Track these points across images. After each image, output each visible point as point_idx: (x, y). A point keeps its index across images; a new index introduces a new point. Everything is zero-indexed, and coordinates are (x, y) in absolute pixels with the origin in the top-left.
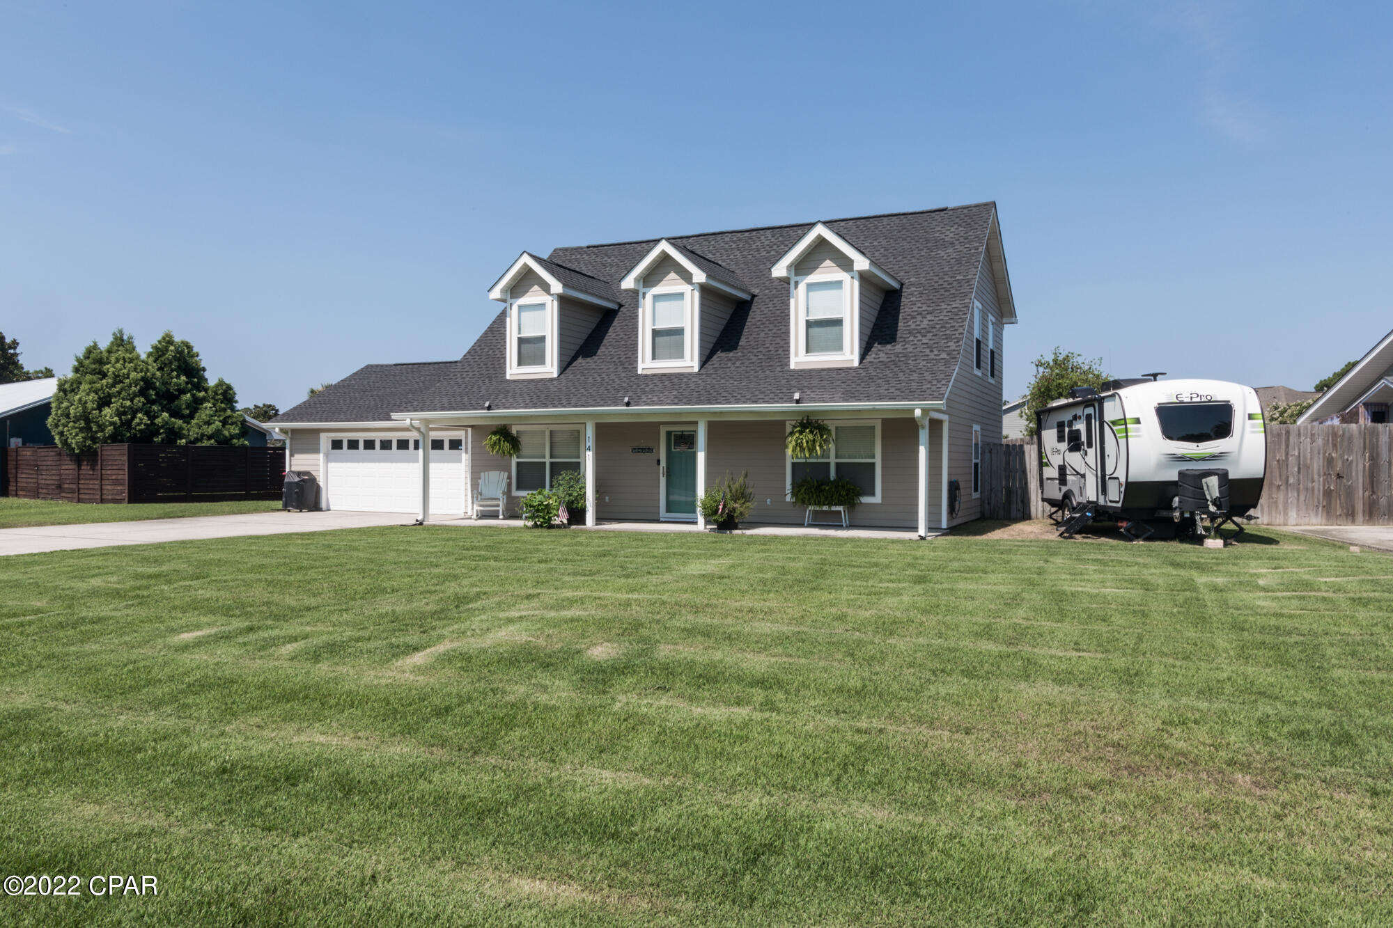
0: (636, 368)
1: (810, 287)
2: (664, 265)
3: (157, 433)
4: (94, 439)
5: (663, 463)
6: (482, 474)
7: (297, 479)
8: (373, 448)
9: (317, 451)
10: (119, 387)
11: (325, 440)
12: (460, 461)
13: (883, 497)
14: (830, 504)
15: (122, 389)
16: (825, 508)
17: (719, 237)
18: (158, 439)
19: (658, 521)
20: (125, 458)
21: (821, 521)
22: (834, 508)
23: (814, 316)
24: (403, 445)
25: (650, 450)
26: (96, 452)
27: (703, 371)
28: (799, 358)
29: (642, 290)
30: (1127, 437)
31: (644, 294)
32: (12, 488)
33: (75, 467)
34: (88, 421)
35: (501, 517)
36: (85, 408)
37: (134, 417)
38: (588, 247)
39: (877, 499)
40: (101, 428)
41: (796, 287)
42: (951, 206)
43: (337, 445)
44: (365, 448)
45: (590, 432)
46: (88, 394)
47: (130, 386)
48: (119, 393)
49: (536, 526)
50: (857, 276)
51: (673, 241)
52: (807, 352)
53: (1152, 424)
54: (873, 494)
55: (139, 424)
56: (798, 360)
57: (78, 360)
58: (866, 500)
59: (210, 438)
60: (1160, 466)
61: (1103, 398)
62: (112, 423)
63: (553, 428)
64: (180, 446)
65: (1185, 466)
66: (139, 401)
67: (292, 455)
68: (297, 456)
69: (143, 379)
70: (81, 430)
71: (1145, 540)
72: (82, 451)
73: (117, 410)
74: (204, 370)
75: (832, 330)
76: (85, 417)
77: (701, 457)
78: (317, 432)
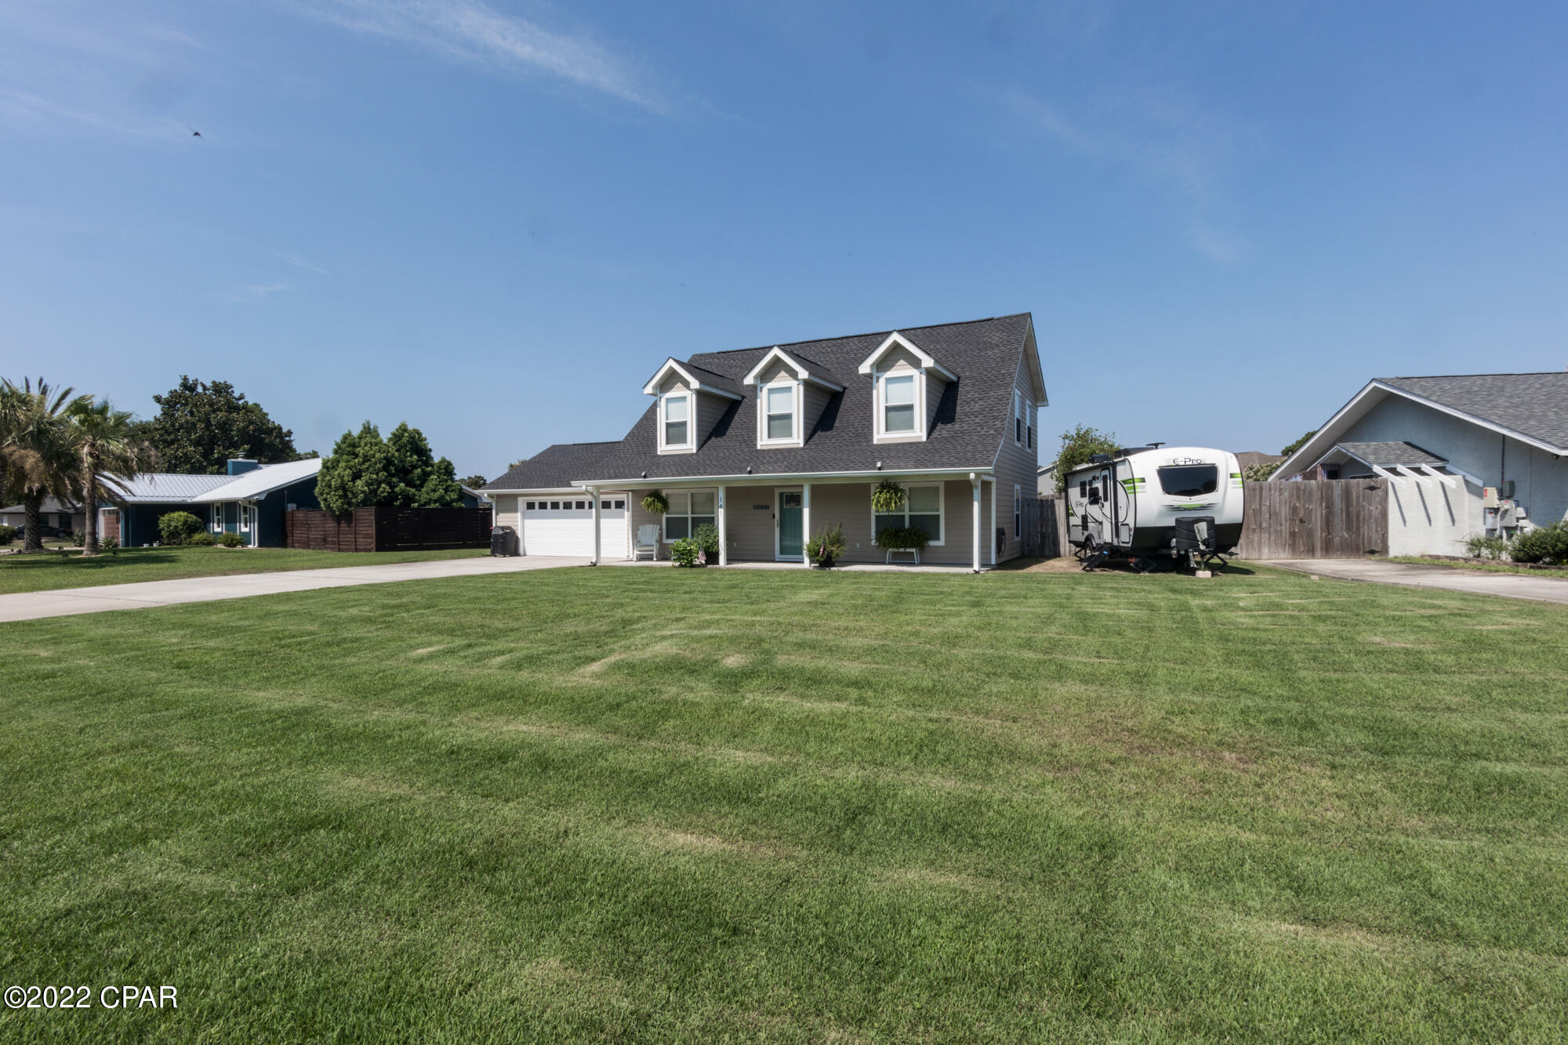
0: (755, 445)
1: (889, 381)
2: (776, 365)
3: (396, 499)
4: (350, 504)
5: (777, 517)
6: (640, 527)
7: (501, 532)
8: (558, 508)
9: (515, 510)
10: (367, 464)
11: (522, 503)
12: (623, 517)
13: (946, 541)
14: (905, 547)
15: (370, 466)
16: (902, 550)
17: (818, 344)
18: (398, 503)
19: (774, 561)
20: (373, 518)
21: (897, 560)
22: (908, 550)
23: (893, 403)
24: (580, 505)
25: (767, 507)
26: (351, 513)
27: (807, 447)
28: (881, 435)
29: (759, 385)
30: (1135, 492)
31: (761, 388)
32: (289, 541)
33: (336, 525)
34: (345, 490)
35: (655, 559)
36: (342, 481)
37: (379, 487)
38: (718, 353)
39: (941, 542)
40: (355, 495)
41: (878, 381)
42: (995, 316)
43: (531, 506)
44: (552, 508)
45: (721, 494)
46: (345, 470)
47: (376, 463)
48: (368, 469)
49: (681, 566)
50: (924, 371)
51: (782, 347)
52: (887, 430)
53: (1154, 483)
54: (938, 539)
55: (383, 492)
56: (879, 437)
57: (337, 444)
58: (932, 543)
59: (435, 502)
60: (1161, 515)
61: (1116, 463)
62: (363, 492)
63: (694, 491)
64: (414, 509)
65: (1181, 515)
66: (383, 475)
67: (497, 514)
68: (501, 515)
69: (385, 458)
70: (340, 497)
71: (1151, 571)
72: (341, 513)
73: (367, 482)
74: (430, 450)
75: (907, 413)
76: (343, 487)
77: (806, 512)
78: (515, 496)
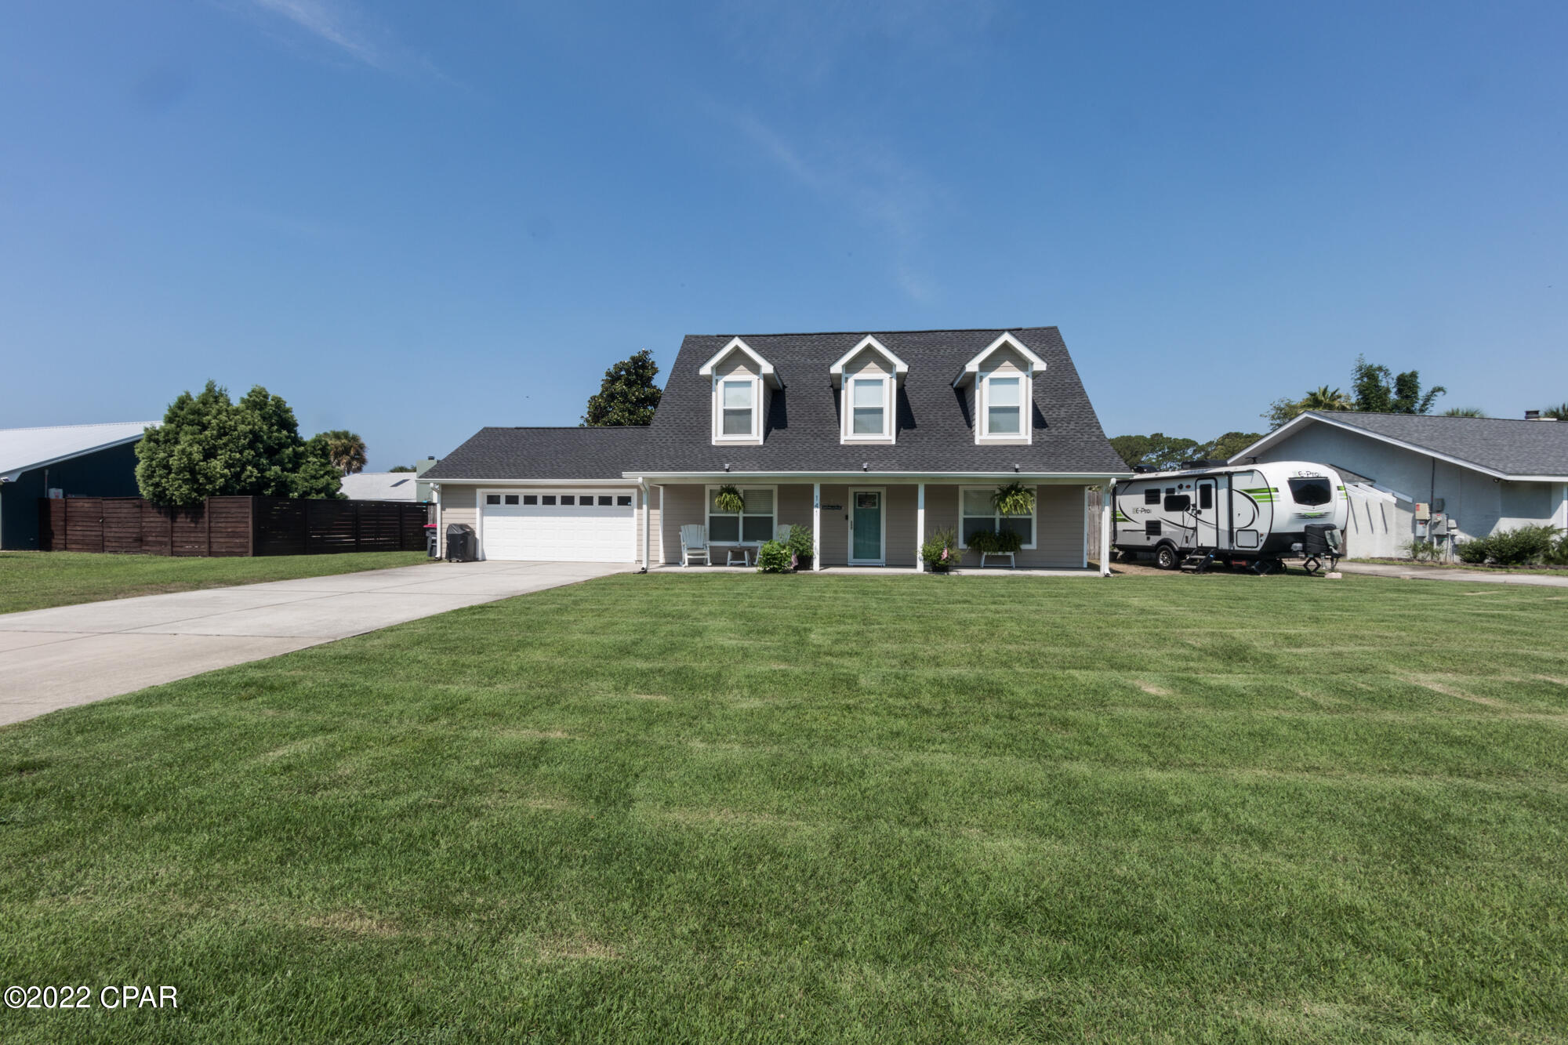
1: (993, 381)
3: (268, 486)
4: (200, 491)
5: (851, 518)
6: (682, 527)
7: (461, 532)
9: (474, 506)
10: (225, 439)
11: (481, 495)
12: (631, 515)
13: (1038, 545)
14: (1004, 551)
15: (230, 441)
16: (1000, 553)
18: (268, 492)
19: (846, 565)
20: (250, 510)
21: (991, 563)
22: (1008, 554)
25: (839, 507)
26: (201, 505)
30: (1272, 501)
32: (58, 539)
33: (169, 521)
34: (193, 472)
35: (710, 564)
36: (190, 459)
37: (243, 469)
38: (718, 336)
39: (1033, 546)
40: (210, 480)
41: (981, 380)
42: (1024, 326)
43: (493, 500)
44: (526, 503)
45: (817, 492)
46: (191, 445)
47: (239, 438)
48: (226, 445)
49: (765, 572)
53: (1286, 495)
54: (1030, 542)
55: (250, 477)
56: (983, 437)
57: (171, 410)
58: (1024, 547)
59: (318, 492)
60: (1291, 522)
61: (1233, 473)
62: (222, 476)
64: (293, 499)
65: (1309, 522)
66: (249, 454)
67: (443, 509)
68: (448, 510)
69: (251, 431)
70: (185, 481)
72: (186, 503)
73: (226, 462)
74: (297, 425)
76: (191, 469)
77: (921, 513)
78: (473, 488)
